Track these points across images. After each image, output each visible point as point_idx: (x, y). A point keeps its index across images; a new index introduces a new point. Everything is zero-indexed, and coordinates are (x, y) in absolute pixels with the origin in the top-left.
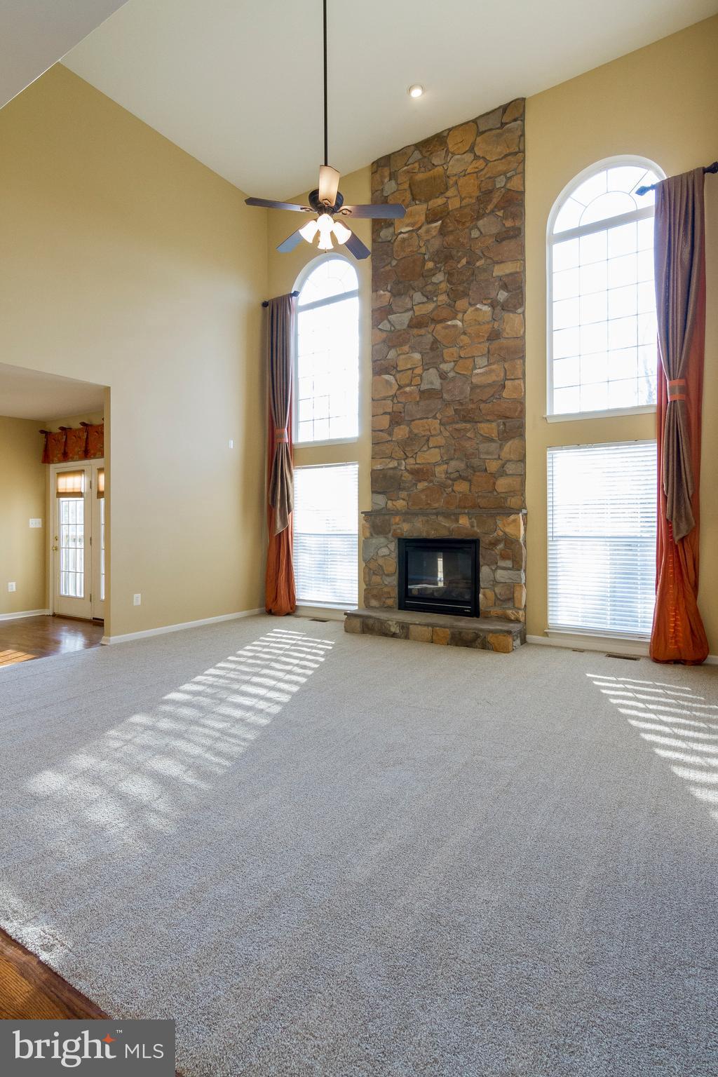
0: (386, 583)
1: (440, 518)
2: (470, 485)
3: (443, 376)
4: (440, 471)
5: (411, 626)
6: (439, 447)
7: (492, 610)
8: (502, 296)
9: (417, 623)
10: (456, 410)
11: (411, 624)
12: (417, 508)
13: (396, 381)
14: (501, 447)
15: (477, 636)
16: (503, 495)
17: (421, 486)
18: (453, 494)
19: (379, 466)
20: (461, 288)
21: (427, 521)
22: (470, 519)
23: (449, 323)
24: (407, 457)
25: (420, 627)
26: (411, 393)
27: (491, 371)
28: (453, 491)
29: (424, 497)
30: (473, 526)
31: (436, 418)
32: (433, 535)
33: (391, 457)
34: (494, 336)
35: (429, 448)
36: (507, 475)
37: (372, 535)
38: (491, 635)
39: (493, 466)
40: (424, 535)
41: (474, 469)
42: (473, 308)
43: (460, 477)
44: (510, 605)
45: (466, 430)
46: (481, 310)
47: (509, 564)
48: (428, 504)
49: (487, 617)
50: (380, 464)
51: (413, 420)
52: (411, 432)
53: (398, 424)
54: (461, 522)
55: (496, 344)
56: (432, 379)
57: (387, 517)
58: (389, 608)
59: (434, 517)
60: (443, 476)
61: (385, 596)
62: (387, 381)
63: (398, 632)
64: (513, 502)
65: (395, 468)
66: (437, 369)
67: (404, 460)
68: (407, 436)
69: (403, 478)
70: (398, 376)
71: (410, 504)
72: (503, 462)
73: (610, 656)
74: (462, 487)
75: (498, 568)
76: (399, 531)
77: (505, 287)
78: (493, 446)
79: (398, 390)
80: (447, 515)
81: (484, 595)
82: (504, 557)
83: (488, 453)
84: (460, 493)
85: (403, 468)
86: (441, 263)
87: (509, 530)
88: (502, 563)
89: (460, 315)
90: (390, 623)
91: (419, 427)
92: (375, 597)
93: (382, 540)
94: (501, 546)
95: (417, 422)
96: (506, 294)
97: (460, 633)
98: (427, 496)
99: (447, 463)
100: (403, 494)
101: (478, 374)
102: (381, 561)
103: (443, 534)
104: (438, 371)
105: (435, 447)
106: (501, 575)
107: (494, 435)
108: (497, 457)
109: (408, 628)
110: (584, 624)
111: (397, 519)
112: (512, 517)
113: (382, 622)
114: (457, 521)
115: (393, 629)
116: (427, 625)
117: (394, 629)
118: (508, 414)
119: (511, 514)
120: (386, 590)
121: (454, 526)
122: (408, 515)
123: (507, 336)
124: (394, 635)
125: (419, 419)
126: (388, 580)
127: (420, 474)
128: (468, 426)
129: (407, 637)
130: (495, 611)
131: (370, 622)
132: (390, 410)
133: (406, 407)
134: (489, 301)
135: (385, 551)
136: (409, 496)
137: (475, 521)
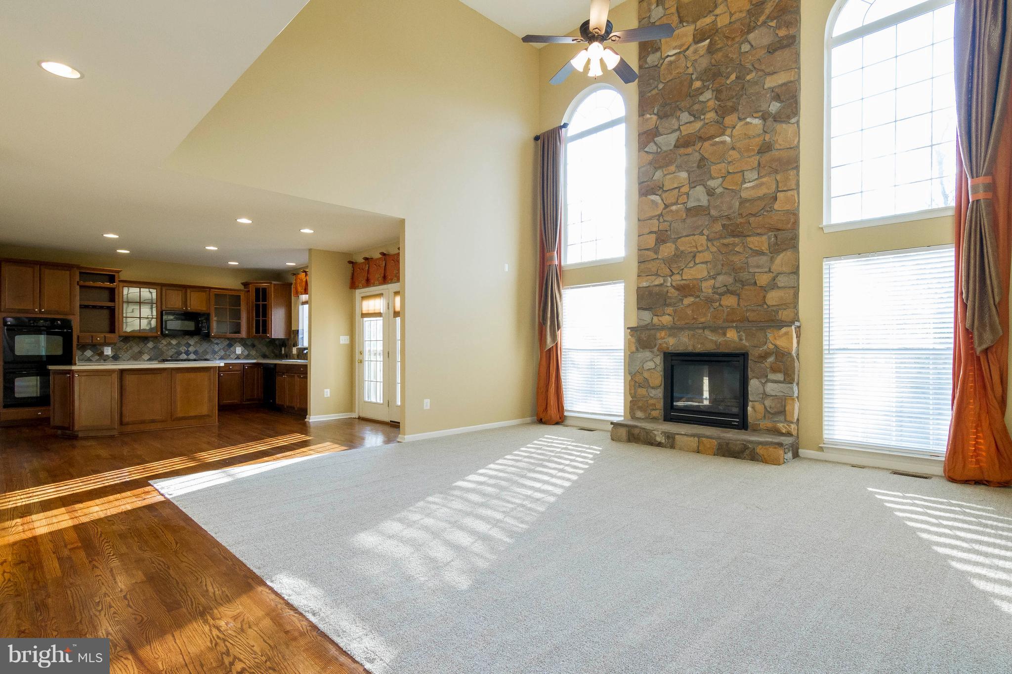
0: (652, 395)
1: (707, 332)
2: (739, 299)
3: (710, 193)
4: (707, 287)
5: (676, 436)
6: (706, 263)
7: (761, 423)
8: (775, 107)
9: (683, 433)
10: (724, 226)
11: (678, 434)
12: (683, 322)
13: (662, 200)
14: (772, 260)
15: (745, 448)
16: (774, 308)
17: (687, 301)
18: (720, 308)
19: (645, 284)
20: (730, 104)
21: (693, 335)
22: (738, 332)
23: (717, 139)
24: (673, 274)
25: (686, 438)
26: (677, 211)
27: (762, 184)
28: (720, 305)
29: (690, 312)
30: (741, 340)
31: (703, 235)
32: (699, 348)
33: (657, 275)
34: (765, 148)
35: (696, 264)
36: (779, 288)
37: (637, 349)
38: (760, 446)
39: (763, 279)
40: (690, 349)
41: (743, 283)
42: (742, 123)
43: (729, 292)
44: (782, 418)
45: (735, 245)
46: (751, 123)
47: (780, 377)
48: (694, 319)
49: (756, 430)
50: (647, 281)
51: (680, 238)
52: (677, 249)
53: (664, 242)
54: (728, 335)
55: (767, 157)
56: (699, 196)
57: (652, 332)
58: (654, 420)
59: (700, 331)
60: (710, 291)
61: (651, 408)
62: (653, 201)
63: (663, 441)
64: (784, 315)
65: (661, 285)
66: (705, 186)
67: (670, 276)
68: (673, 253)
69: (669, 295)
70: (664, 195)
71: (676, 319)
72: (774, 274)
73: (895, 473)
74: (730, 301)
75: (768, 381)
76: (665, 345)
77: (777, 98)
78: (764, 259)
79: (664, 209)
80: (714, 330)
81: (753, 408)
82: (774, 370)
83: (758, 267)
84: (727, 307)
85: (669, 284)
86: (709, 81)
87: (781, 343)
88: (771, 376)
89: (728, 131)
90: (656, 432)
91: (685, 244)
92: (640, 408)
93: (647, 354)
94: (771, 359)
95: (683, 239)
96: (778, 105)
97: (727, 444)
98: (693, 311)
99: (714, 278)
100: (669, 310)
101: (747, 188)
102: (646, 375)
103: (709, 347)
104: (705, 187)
105: (702, 263)
106: (770, 388)
107: (765, 247)
108: (767, 270)
109: (674, 438)
110: (865, 440)
111: (663, 334)
112: (784, 330)
113: (648, 432)
114: (725, 334)
115: (658, 439)
116: (693, 435)
117: (660, 438)
118: (780, 226)
119: (783, 326)
120: (651, 401)
121: (721, 339)
122: (674, 329)
123: (779, 147)
124: (659, 445)
125: (684, 236)
126: (653, 393)
127: (685, 290)
128: (737, 240)
129: (672, 447)
130: (765, 424)
131: (636, 431)
132: (656, 229)
133: (672, 225)
134: (760, 114)
135: (651, 365)
136: (675, 311)
137: (744, 334)
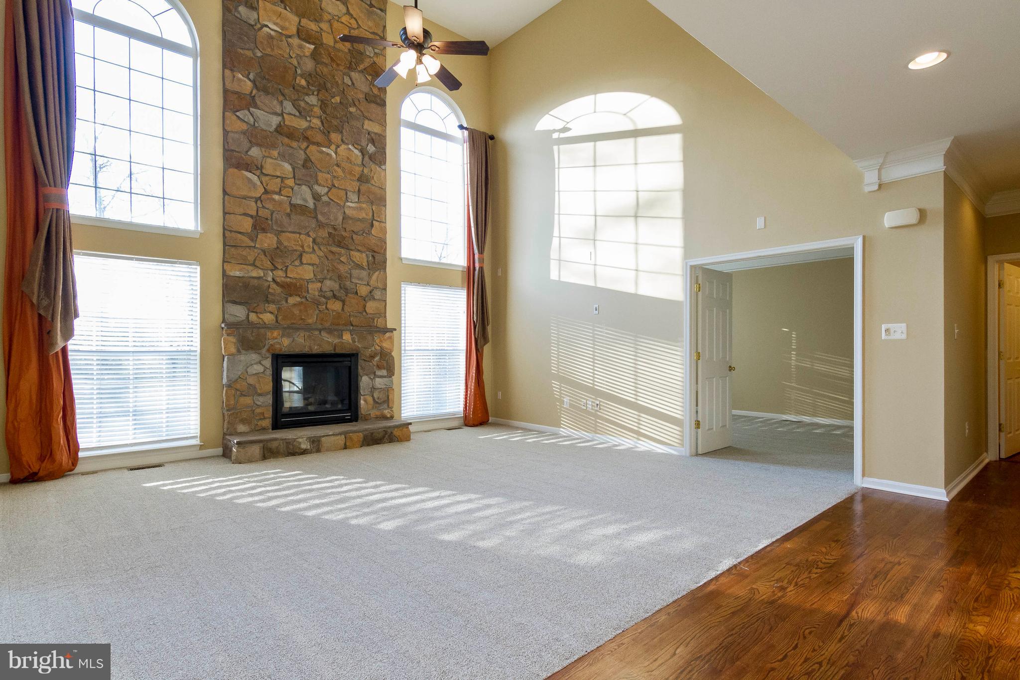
0: (259, 403)
1: (324, 334)
2: (344, 305)
3: (316, 197)
4: (314, 288)
5: (323, 439)
6: (313, 265)
7: (372, 413)
8: (371, 149)
9: (330, 434)
10: (330, 234)
11: (324, 436)
12: (289, 322)
13: (261, 183)
14: (370, 276)
15: (386, 432)
16: (371, 316)
17: (292, 300)
18: (326, 311)
19: (238, 273)
20: (335, 122)
21: (309, 337)
22: (352, 335)
23: (324, 149)
24: (276, 268)
25: (333, 438)
26: (280, 203)
27: (361, 209)
28: (326, 308)
29: (297, 312)
30: (354, 341)
31: (309, 236)
32: (316, 349)
33: (253, 265)
34: (363, 179)
35: (302, 263)
36: (374, 299)
37: (239, 351)
38: (396, 429)
39: (363, 291)
40: (306, 350)
41: (347, 291)
42: (346, 147)
43: (335, 296)
44: (385, 406)
45: (340, 254)
46: (353, 151)
47: (384, 372)
48: (302, 319)
49: (366, 419)
50: (240, 270)
51: (284, 232)
52: (279, 242)
53: (264, 230)
54: (344, 338)
55: (364, 188)
56: (304, 196)
57: (262, 331)
59: (317, 333)
60: (317, 293)
62: (249, 180)
63: (309, 447)
64: (379, 323)
65: (259, 278)
66: (311, 188)
67: (272, 270)
68: (275, 246)
69: (270, 290)
70: (264, 179)
71: (280, 318)
72: (371, 288)
73: (447, 429)
74: (336, 306)
75: (376, 376)
76: (278, 346)
77: (373, 142)
78: (364, 274)
79: (263, 193)
80: (330, 331)
81: (365, 401)
82: (379, 367)
83: (359, 279)
84: (333, 311)
85: (270, 279)
86: (315, 87)
87: (385, 345)
88: (379, 373)
89: (333, 147)
90: (300, 440)
91: (290, 240)
92: (243, 421)
93: (254, 357)
94: (377, 358)
95: (288, 234)
96: (374, 148)
97: (372, 434)
98: (300, 311)
99: (322, 282)
100: (272, 307)
101: (349, 207)
102: (251, 381)
103: (328, 349)
104: (311, 190)
105: (309, 264)
106: (379, 383)
107: (365, 264)
108: (366, 283)
109: (319, 441)
111: (275, 334)
112: (388, 335)
113: (288, 442)
114: (341, 336)
115: (303, 446)
116: (340, 434)
117: (305, 445)
118: (376, 249)
119: (386, 332)
120: (258, 411)
121: (336, 341)
122: (290, 329)
123: (374, 183)
124: (304, 452)
125: (289, 232)
126: (260, 400)
127: (291, 288)
128: (343, 251)
129: (318, 451)
130: (374, 413)
131: (274, 445)
132: (254, 213)
133: (274, 215)
134: (360, 147)
135: (258, 368)
136: (279, 309)
137: (356, 337)
